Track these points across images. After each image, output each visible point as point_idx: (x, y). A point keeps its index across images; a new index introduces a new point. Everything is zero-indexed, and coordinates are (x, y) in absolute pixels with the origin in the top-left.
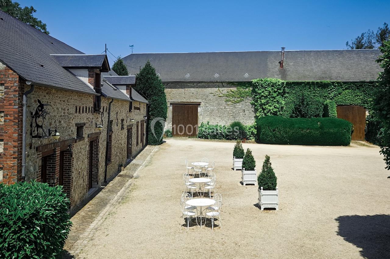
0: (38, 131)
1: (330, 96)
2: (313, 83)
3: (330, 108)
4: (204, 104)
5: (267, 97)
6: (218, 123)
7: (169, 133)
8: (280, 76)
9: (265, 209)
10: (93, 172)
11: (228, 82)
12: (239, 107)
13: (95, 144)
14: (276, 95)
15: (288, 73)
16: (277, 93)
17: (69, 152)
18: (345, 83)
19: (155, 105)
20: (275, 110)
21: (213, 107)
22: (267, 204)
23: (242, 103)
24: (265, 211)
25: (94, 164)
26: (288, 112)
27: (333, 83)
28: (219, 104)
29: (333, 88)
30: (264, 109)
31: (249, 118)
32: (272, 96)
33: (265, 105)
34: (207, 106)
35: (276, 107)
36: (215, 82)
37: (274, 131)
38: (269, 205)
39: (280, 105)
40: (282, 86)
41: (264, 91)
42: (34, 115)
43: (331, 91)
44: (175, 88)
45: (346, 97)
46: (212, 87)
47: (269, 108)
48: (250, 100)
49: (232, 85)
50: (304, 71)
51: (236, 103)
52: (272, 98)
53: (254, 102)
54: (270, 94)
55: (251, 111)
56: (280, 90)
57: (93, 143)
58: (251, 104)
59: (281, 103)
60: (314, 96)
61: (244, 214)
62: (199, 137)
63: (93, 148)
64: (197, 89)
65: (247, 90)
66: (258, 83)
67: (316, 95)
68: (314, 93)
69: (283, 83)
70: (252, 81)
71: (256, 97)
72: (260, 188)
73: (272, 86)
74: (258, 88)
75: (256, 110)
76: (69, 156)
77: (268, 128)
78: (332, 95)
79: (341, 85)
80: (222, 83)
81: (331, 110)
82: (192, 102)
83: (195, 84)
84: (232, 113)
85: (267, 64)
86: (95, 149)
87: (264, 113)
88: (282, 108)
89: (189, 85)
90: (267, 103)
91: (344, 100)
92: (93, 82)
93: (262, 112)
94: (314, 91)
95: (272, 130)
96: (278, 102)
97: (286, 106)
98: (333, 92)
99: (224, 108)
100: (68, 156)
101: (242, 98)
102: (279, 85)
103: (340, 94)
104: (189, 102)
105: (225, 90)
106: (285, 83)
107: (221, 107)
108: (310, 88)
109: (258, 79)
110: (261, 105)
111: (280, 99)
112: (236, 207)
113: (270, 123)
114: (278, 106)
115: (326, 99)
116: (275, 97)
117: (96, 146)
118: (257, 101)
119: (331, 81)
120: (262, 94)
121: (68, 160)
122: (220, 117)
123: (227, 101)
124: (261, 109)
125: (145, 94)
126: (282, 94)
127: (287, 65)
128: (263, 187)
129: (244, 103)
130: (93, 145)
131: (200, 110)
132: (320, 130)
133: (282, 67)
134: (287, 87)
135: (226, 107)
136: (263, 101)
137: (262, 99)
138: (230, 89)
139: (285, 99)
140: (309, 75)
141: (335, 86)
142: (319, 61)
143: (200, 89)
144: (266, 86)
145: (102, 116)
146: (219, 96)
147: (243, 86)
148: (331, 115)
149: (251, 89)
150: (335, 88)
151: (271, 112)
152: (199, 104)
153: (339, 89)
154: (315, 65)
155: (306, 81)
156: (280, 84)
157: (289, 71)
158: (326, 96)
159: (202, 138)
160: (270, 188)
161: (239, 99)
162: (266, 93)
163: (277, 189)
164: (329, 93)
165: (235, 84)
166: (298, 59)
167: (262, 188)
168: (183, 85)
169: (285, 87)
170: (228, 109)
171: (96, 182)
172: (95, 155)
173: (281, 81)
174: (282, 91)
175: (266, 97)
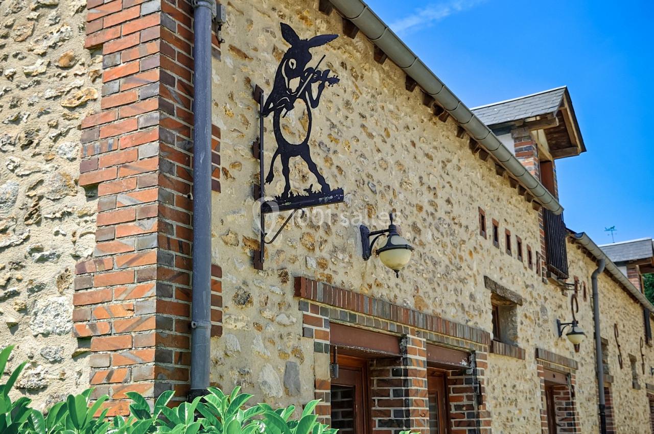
0: (286, 172)
13: (560, 404)
17: (468, 381)
42: (268, 103)
57: (555, 400)
63: (557, 419)
76: (469, 398)
86: (562, 420)
100: (465, 402)
117: (566, 409)
121: (469, 415)
130: (556, 406)
145: (575, 309)
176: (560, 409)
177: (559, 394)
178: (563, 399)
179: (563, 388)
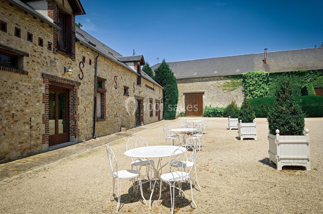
1: (307, 81)
2: (292, 72)
3: (308, 89)
4: (207, 93)
5: (255, 85)
6: (217, 106)
7: (183, 114)
8: (264, 69)
9: (285, 168)
10: (70, 125)
11: (224, 76)
12: (233, 93)
13: (71, 95)
14: (262, 83)
15: (270, 67)
16: (262, 81)
18: (319, 70)
19: (169, 91)
20: (261, 95)
21: (213, 95)
22: (289, 159)
23: (235, 90)
24: (286, 171)
25: (71, 116)
26: (271, 95)
27: (309, 71)
28: (218, 92)
29: (309, 75)
30: (252, 94)
31: (241, 102)
32: (259, 84)
33: (253, 91)
34: (209, 94)
35: (261, 92)
36: (214, 77)
37: (262, 107)
38: (292, 161)
39: (265, 90)
40: (266, 77)
41: (252, 81)
43: (307, 78)
44: (186, 83)
45: (320, 81)
46: (212, 81)
47: (256, 93)
48: (241, 88)
49: (227, 78)
50: (283, 65)
51: (231, 91)
52: (258, 86)
53: (244, 89)
54: (257, 82)
55: (242, 96)
56: (265, 79)
57: (70, 94)
58: (242, 91)
59: (266, 89)
60: (293, 82)
61: (246, 176)
62: (204, 116)
63: (70, 99)
64: (202, 83)
65: (239, 81)
66: (247, 75)
67: (295, 82)
68: (293, 80)
69: (267, 74)
70: (242, 74)
71: (246, 85)
72: (273, 132)
73: (258, 76)
74: (247, 79)
75: (246, 95)
77: (256, 105)
78: (308, 80)
79: (316, 73)
80: (220, 77)
81: (310, 90)
82: (198, 92)
83: (200, 79)
84: (228, 98)
85: (254, 62)
86: (71, 99)
87: (253, 97)
88: (267, 92)
89: (196, 80)
90: (255, 89)
91: (319, 84)
92: (53, 15)
93: (251, 96)
94: (293, 79)
95: (260, 107)
96: (263, 88)
97: (269, 91)
98: (309, 78)
99: (221, 95)
101: (235, 87)
102: (264, 76)
103: (315, 79)
104: (196, 92)
105: (222, 82)
106: (268, 74)
107: (220, 94)
108: (289, 77)
109: (247, 72)
110: (250, 91)
111: (265, 86)
112: (232, 164)
113: (258, 101)
114: (263, 91)
115: (303, 84)
116: (261, 85)
117: (73, 96)
118: (247, 89)
119: (308, 70)
120: (251, 83)
122: (219, 101)
123: (223, 90)
124: (250, 94)
125: (162, 83)
126: (267, 82)
127: (269, 62)
128: (279, 129)
129: (236, 90)
130: (70, 95)
131: (205, 97)
132: (303, 105)
133: (266, 63)
134: (270, 77)
135: (224, 94)
136: (251, 88)
137: (251, 87)
138: (226, 81)
139: (269, 86)
140: (287, 67)
141: (311, 73)
142: (296, 57)
143: (204, 83)
144: (254, 77)
145: (82, 66)
146: (218, 87)
147: (236, 78)
148: (311, 94)
149: (242, 80)
150: (310, 75)
151: (258, 96)
152: (203, 93)
153: (314, 75)
154: (292, 60)
155: (286, 71)
156: (264, 74)
157: (271, 65)
158: (303, 82)
159: (206, 117)
160: (294, 131)
161: (233, 88)
162: (254, 82)
163: (307, 133)
164: (306, 79)
165: (230, 77)
166: (278, 57)
167: (278, 131)
168: (191, 80)
169: (268, 77)
170: (225, 96)
171: (74, 135)
172: (71, 106)
173: (265, 73)
174: (266, 80)
175: (253, 85)
176: (71, 96)
177: (71, 91)
178: (72, 93)
179: (72, 90)
